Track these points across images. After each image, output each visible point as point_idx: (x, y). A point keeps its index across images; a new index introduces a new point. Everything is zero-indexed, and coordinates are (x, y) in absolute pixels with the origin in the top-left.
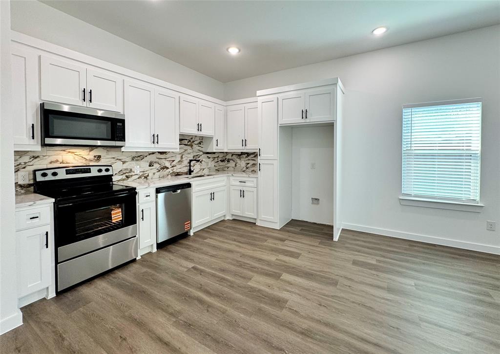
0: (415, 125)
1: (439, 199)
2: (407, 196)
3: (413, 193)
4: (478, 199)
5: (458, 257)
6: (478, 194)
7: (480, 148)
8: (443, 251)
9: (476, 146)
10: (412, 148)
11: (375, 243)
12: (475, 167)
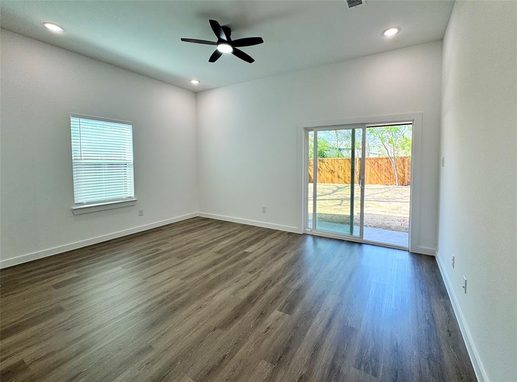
0: (84, 138)
1: (109, 201)
2: (78, 205)
3: (84, 201)
4: (133, 195)
5: (128, 241)
6: (133, 193)
7: (132, 159)
8: (117, 242)
9: (129, 157)
10: (82, 158)
11: (56, 264)
12: (130, 172)
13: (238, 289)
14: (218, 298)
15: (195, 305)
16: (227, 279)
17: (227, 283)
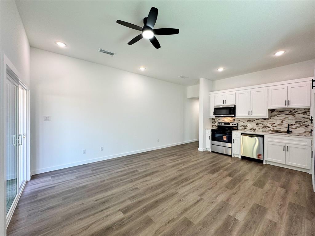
13: (149, 180)
14: (159, 179)
15: (168, 178)
16: (152, 187)
17: (152, 185)
